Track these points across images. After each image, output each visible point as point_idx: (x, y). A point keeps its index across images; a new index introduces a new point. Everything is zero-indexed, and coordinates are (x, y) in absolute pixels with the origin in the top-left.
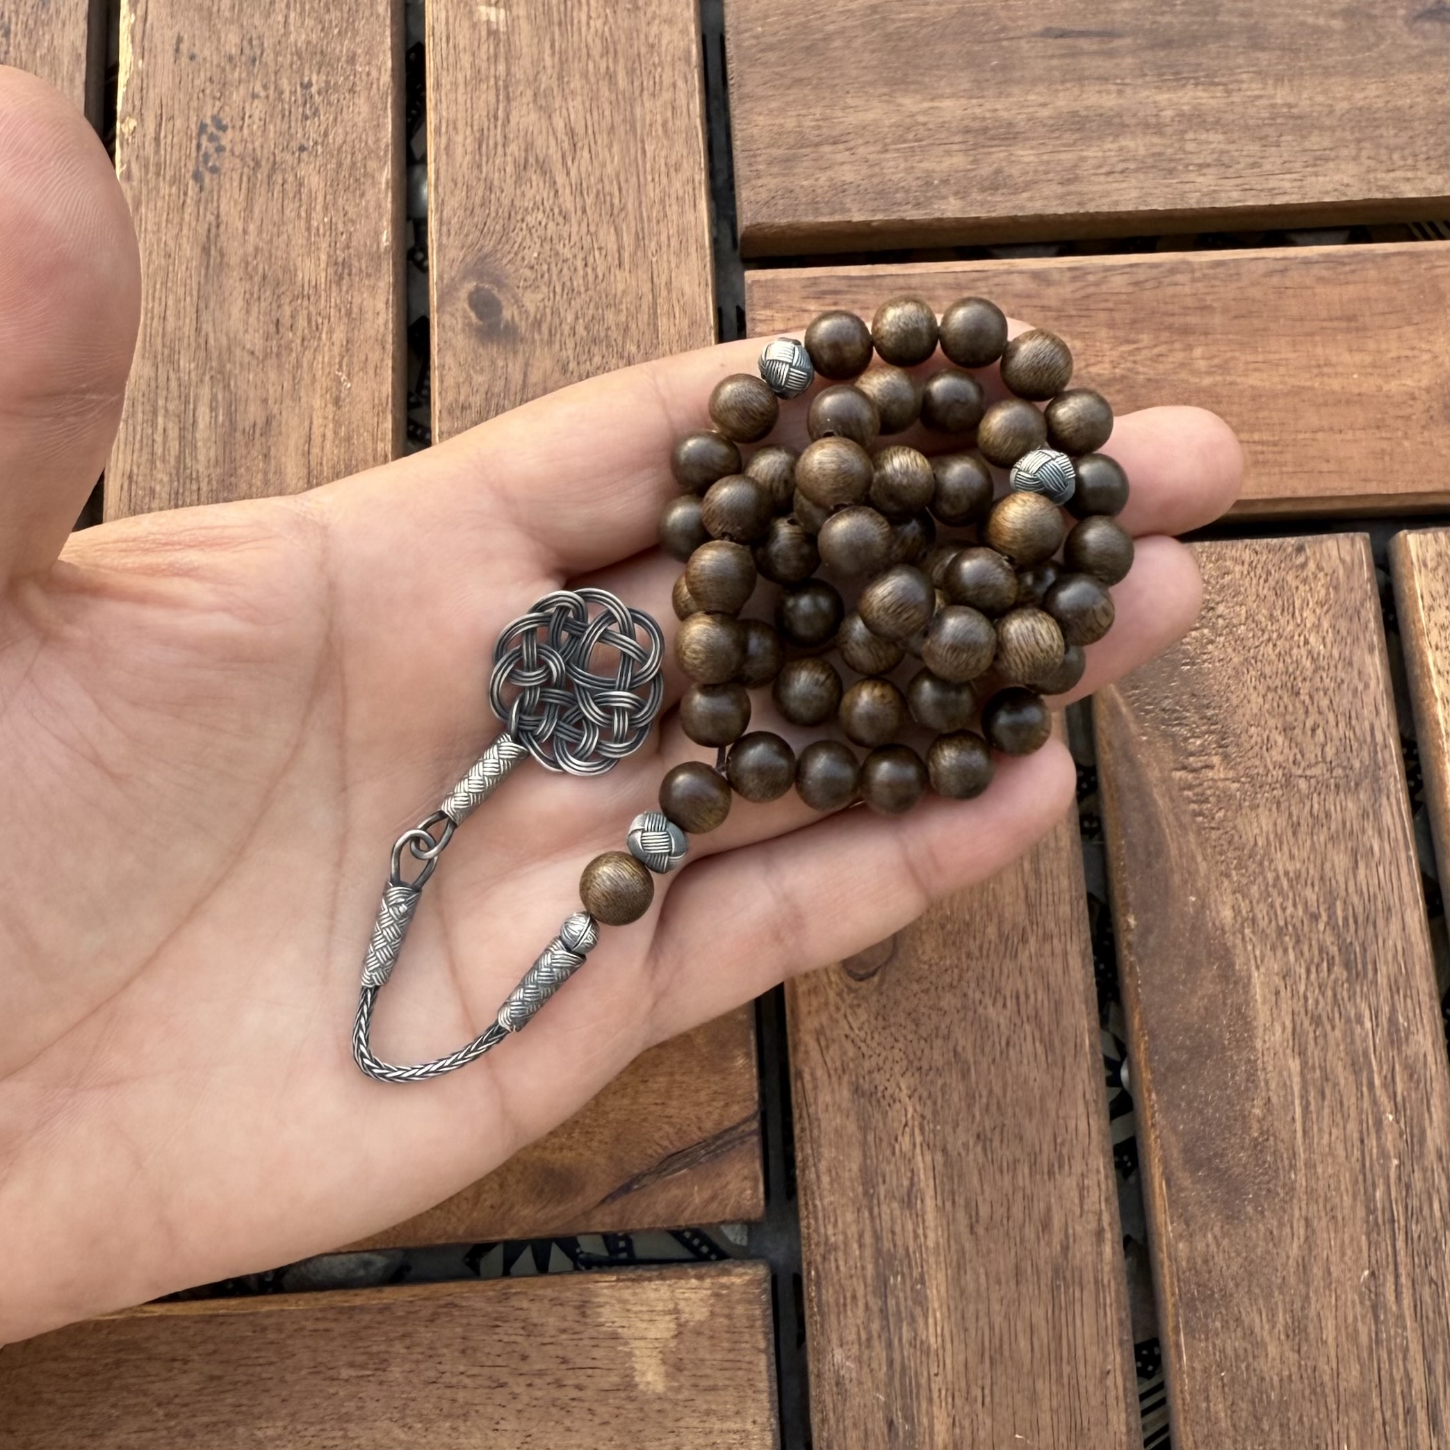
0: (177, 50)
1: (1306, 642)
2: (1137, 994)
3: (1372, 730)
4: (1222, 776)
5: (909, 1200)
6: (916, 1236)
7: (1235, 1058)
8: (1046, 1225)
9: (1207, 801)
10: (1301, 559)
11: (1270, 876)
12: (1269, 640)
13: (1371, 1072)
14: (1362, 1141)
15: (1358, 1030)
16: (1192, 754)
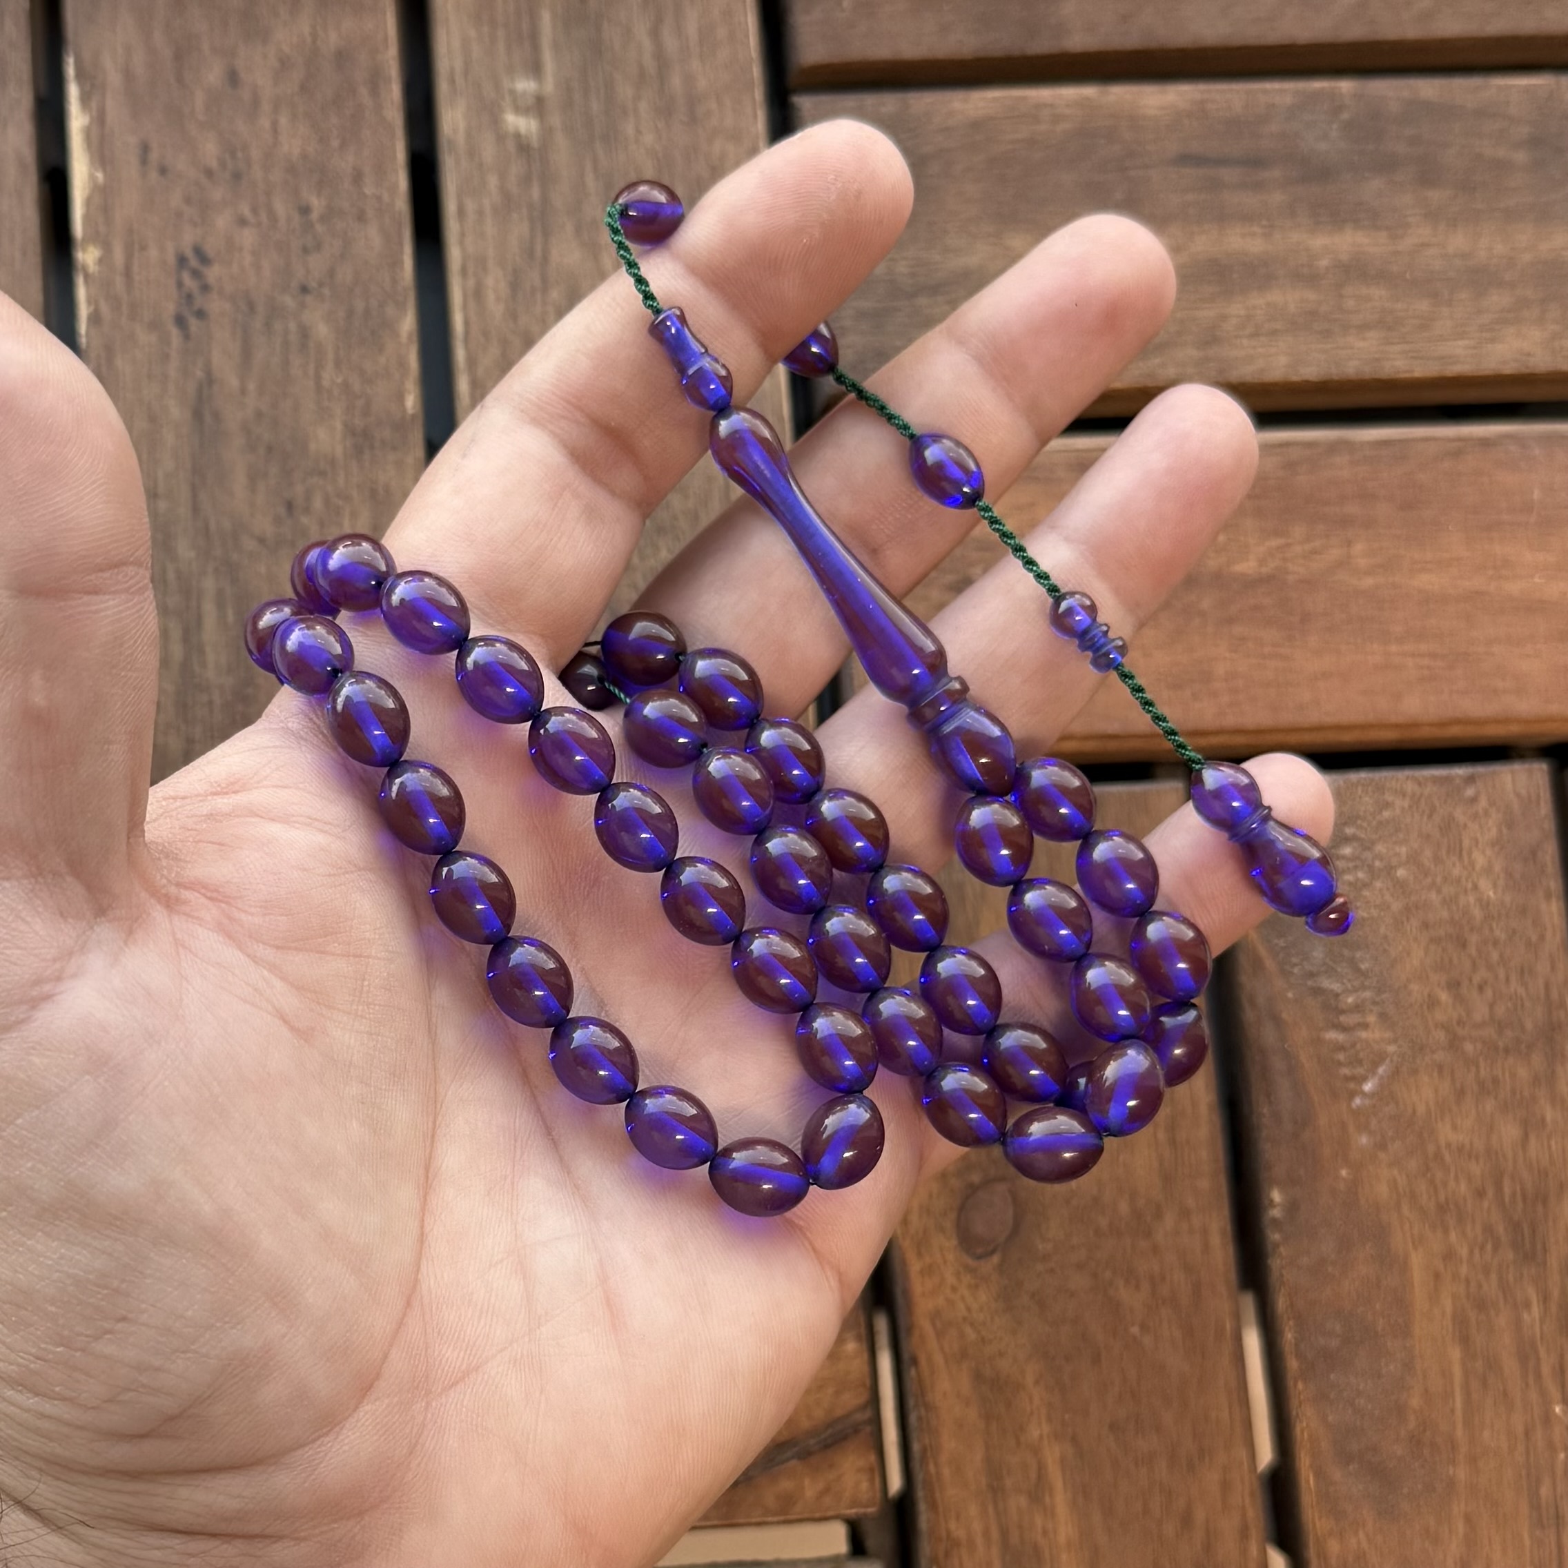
0: (144, 161)
1: (1475, 887)
2: (1282, 1276)
3: (1547, 986)
4: (1377, 1035)
5: (1038, 1492)
6: (1045, 1532)
7: (1389, 1344)
8: (1187, 1520)
9: (1360, 1062)
10: (1470, 792)
11: (1431, 1149)
12: (1434, 883)
13: (1538, 1359)
14: (1527, 1434)
15: (1525, 1316)
16: (1343, 1012)
